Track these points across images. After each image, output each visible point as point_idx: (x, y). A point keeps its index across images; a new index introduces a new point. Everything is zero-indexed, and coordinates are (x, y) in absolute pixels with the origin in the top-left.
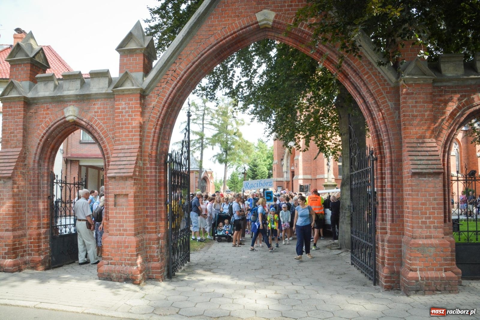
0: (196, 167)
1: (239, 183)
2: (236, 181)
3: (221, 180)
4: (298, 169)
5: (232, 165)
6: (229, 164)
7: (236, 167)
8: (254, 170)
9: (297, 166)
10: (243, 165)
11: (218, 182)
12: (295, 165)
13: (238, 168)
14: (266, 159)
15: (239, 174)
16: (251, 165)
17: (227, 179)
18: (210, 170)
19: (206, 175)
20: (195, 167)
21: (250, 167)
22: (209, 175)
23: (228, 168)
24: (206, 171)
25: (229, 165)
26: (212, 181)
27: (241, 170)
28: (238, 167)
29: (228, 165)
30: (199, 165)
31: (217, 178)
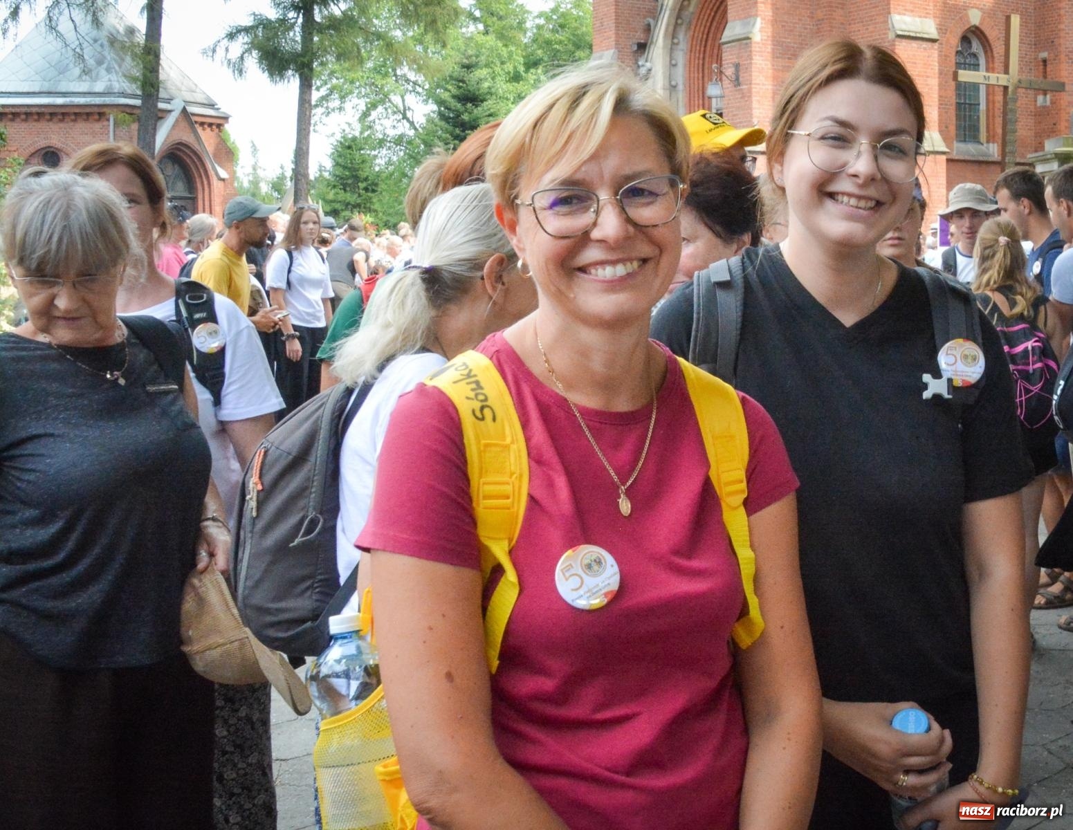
0: (120, 84)
1: (382, 186)
2: (363, 174)
3: (282, 178)
4: (747, 96)
5: (342, 98)
6: (323, 91)
7: (362, 105)
8: (465, 117)
9: (737, 82)
10: (396, 99)
11: (265, 188)
12: (729, 71)
13: (374, 114)
14: (521, 69)
15: (381, 143)
16: (446, 96)
17: (313, 173)
18: (212, 105)
19: (188, 138)
20: (117, 87)
21: (440, 102)
22: (208, 139)
23: (319, 111)
24: (184, 111)
25: (325, 98)
26: (223, 174)
27: (388, 123)
28: (374, 106)
29: (315, 96)
30: (137, 73)
31: (260, 173)
